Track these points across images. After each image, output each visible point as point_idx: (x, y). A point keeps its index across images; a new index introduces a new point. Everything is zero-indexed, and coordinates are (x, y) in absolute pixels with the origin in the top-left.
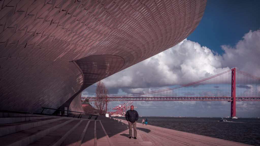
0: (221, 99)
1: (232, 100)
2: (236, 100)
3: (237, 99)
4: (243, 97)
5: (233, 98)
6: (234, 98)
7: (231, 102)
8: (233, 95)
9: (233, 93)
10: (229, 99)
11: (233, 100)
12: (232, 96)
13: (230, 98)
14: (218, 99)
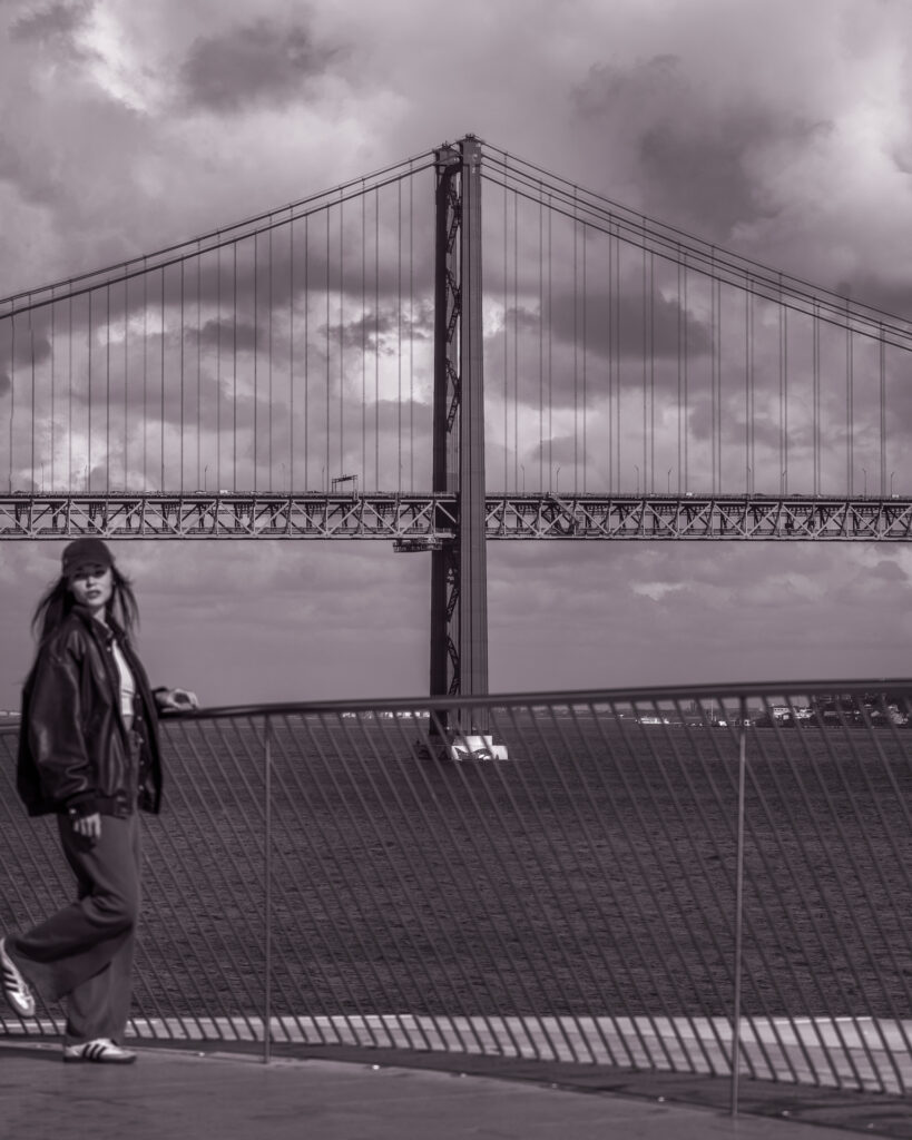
0: (316, 521)
1: (448, 535)
2: (493, 524)
3: (499, 517)
4: (569, 490)
5: (455, 508)
6: (465, 508)
7: (428, 555)
8: (452, 468)
9: (452, 439)
10: (405, 523)
11: (456, 528)
12: (440, 480)
13: (415, 504)
14: (281, 522)
